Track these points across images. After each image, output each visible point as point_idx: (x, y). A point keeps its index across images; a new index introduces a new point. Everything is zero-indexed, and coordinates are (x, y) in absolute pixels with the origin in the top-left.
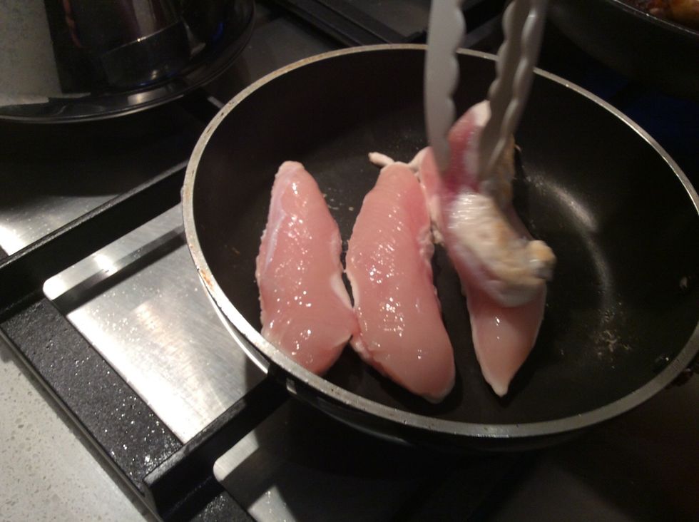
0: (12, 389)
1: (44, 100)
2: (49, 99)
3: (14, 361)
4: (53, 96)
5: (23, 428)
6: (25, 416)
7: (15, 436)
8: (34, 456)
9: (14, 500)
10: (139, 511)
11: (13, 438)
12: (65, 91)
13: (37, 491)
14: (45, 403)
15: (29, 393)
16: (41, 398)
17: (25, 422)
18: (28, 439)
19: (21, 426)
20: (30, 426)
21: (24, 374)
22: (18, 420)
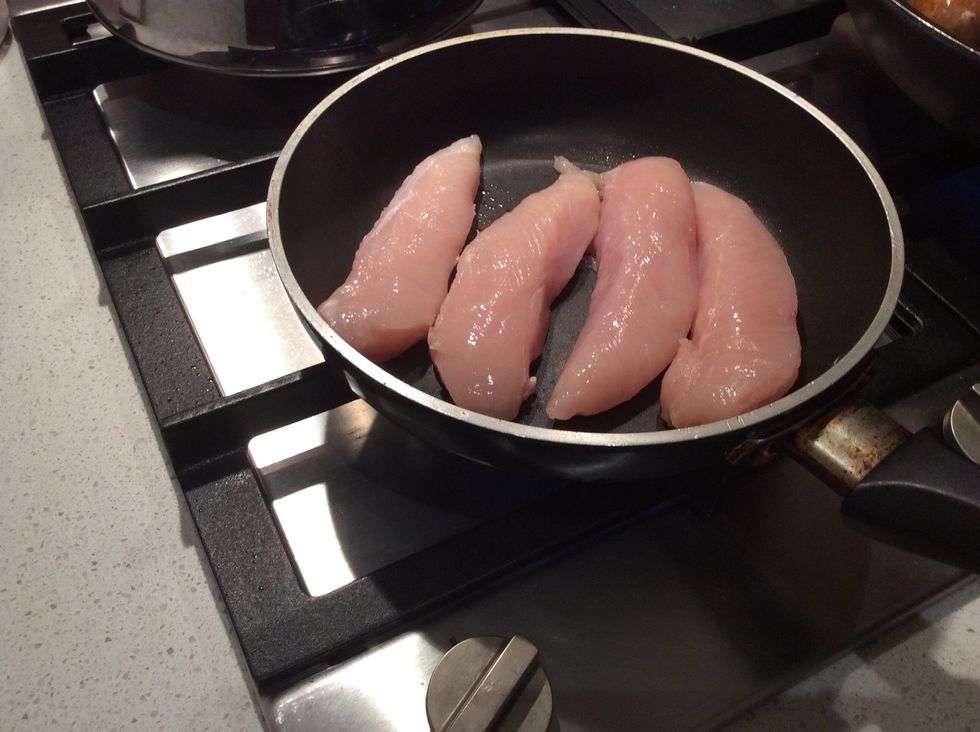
0: (97, 332)
1: (225, 49)
2: (229, 47)
3: (110, 307)
4: (234, 45)
5: (93, 370)
6: (100, 360)
7: (83, 374)
8: (93, 397)
9: (58, 431)
10: (169, 474)
11: (80, 376)
12: (250, 42)
13: (82, 430)
14: (123, 352)
15: (112, 339)
16: (120, 347)
17: (97, 365)
18: (93, 380)
19: (91, 368)
20: (99, 369)
21: (114, 320)
22: (92, 361)
